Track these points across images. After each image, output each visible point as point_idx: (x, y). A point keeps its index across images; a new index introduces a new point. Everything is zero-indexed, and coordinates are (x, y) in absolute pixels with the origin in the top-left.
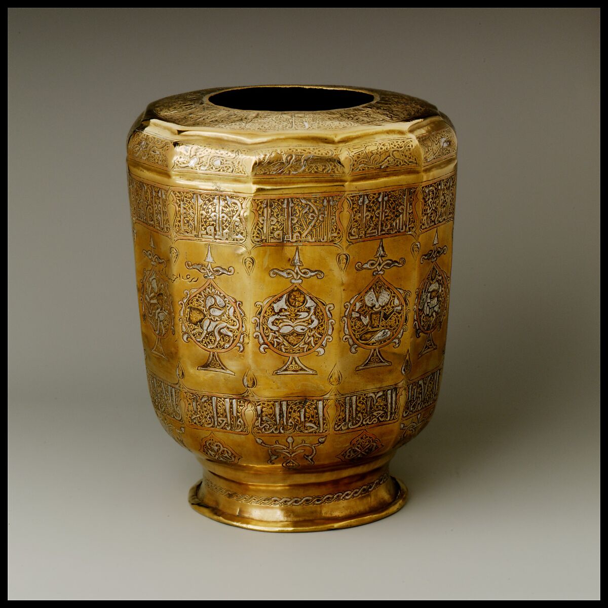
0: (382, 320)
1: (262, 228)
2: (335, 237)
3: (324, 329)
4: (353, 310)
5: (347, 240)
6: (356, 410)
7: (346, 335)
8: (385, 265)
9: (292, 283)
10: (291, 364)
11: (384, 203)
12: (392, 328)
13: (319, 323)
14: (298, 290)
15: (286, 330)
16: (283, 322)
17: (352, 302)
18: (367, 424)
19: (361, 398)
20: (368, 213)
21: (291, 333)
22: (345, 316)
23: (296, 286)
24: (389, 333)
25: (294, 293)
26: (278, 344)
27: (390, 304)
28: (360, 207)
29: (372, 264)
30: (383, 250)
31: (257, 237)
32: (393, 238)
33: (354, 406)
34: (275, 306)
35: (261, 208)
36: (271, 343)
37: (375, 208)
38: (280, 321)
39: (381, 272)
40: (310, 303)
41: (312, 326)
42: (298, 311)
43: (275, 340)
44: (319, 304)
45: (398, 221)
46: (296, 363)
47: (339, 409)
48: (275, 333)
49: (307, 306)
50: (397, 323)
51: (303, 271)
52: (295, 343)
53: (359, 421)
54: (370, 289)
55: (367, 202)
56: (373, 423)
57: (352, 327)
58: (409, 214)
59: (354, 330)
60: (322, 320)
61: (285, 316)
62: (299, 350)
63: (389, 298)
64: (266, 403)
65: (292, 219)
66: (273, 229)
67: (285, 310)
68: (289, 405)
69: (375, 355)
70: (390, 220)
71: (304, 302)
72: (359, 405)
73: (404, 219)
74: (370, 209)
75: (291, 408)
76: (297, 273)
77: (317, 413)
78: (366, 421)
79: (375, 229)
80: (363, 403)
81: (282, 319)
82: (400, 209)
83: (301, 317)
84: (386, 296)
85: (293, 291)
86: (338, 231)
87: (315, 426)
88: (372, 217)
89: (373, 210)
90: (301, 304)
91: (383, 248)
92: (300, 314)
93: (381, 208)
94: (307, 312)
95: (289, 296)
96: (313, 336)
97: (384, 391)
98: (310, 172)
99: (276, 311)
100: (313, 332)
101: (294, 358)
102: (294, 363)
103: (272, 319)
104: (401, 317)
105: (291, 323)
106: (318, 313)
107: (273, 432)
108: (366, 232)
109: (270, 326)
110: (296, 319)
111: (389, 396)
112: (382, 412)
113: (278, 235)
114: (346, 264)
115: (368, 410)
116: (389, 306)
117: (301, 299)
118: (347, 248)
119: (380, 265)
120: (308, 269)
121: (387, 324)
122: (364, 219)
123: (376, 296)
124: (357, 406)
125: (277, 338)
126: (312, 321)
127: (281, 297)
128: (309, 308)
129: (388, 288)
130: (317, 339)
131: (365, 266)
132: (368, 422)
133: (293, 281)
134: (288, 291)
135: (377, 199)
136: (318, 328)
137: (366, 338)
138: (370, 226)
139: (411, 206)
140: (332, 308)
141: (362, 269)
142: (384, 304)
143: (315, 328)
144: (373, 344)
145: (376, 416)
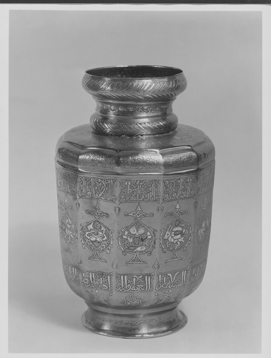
0: (140, 241)
1: (83, 190)
2: (113, 199)
3: (109, 242)
4: (123, 235)
5: (119, 201)
6: (127, 283)
7: (120, 246)
8: (141, 215)
9: (95, 217)
10: (96, 255)
11: (140, 185)
12: (147, 246)
13: (107, 238)
14: (98, 221)
15: (93, 239)
16: (92, 235)
17: (122, 231)
18: (134, 290)
19: (130, 277)
20: (130, 189)
21: (96, 241)
22: (119, 237)
23: (97, 219)
24: (144, 248)
25: (96, 222)
26: (90, 245)
27: (145, 235)
28: (126, 186)
29: (134, 214)
30: (141, 208)
31: (80, 194)
32: (146, 203)
33: (126, 281)
34: (88, 227)
35: (82, 181)
36: (87, 244)
37: (135, 187)
38: (91, 235)
39: (139, 218)
40: (103, 228)
41: (104, 239)
42: (98, 231)
43: (89, 243)
44: (107, 229)
45: (149, 195)
46: (98, 256)
47: (117, 281)
48: (88, 240)
49: (102, 229)
50: (149, 244)
51: (100, 212)
52: (97, 246)
53: (129, 288)
54: (133, 226)
55: (129, 183)
56: (137, 290)
57: (123, 242)
58: (156, 192)
59: (124, 245)
60: (108, 237)
61: (93, 232)
62: (99, 250)
63: (144, 231)
64: (86, 272)
65: (95, 188)
66: (87, 191)
67: (93, 230)
68: (96, 275)
69: (137, 257)
70: (144, 194)
71: (101, 227)
72: (128, 280)
73: (153, 194)
74: (132, 187)
75: (97, 277)
76: (98, 214)
77: (108, 281)
78: (133, 288)
79: (135, 197)
80: (131, 280)
81: (91, 234)
82: (150, 189)
83: (99, 234)
84: (142, 230)
85: (96, 221)
86: (114, 196)
87: (107, 287)
88: (133, 192)
89: (134, 188)
90: (99, 228)
91: (140, 207)
92: (99, 232)
93: (138, 188)
94: (102, 232)
95: (94, 223)
96: (104, 244)
97: (143, 276)
98: (103, 167)
99: (89, 229)
100: (105, 242)
101: (97, 253)
102: (97, 255)
103: (87, 233)
104: (151, 241)
105: (95, 236)
106: (107, 233)
107: (89, 286)
108: (129, 198)
109: (86, 236)
110: (97, 235)
111: (146, 279)
112: (142, 286)
113: (89, 194)
114: (119, 212)
115: (134, 283)
116: (144, 235)
117: (99, 226)
118: (119, 204)
119: (138, 215)
120: (102, 212)
121: (143, 244)
122: (128, 192)
123: (136, 230)
124: (127, 281)
125: (89, 242)
126: (104, 237)
127: (91, 223)
128: (103, 230)
129: (143, 226)
130: (106, 246)
131: (130, 214)
132: (134, 289)
133: (96, 217)
134: (93, 221)
135: (136, 183)
136: (107, 241)
137: (131, 249)
138: (132, 196)
139: (156, 188)
140: (112, 232)
141: (128, 215)
142: (141, 234)
143: (105, 240)
144: (135, 252)
145: (139, 287)
